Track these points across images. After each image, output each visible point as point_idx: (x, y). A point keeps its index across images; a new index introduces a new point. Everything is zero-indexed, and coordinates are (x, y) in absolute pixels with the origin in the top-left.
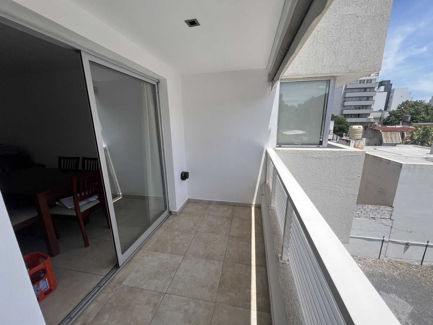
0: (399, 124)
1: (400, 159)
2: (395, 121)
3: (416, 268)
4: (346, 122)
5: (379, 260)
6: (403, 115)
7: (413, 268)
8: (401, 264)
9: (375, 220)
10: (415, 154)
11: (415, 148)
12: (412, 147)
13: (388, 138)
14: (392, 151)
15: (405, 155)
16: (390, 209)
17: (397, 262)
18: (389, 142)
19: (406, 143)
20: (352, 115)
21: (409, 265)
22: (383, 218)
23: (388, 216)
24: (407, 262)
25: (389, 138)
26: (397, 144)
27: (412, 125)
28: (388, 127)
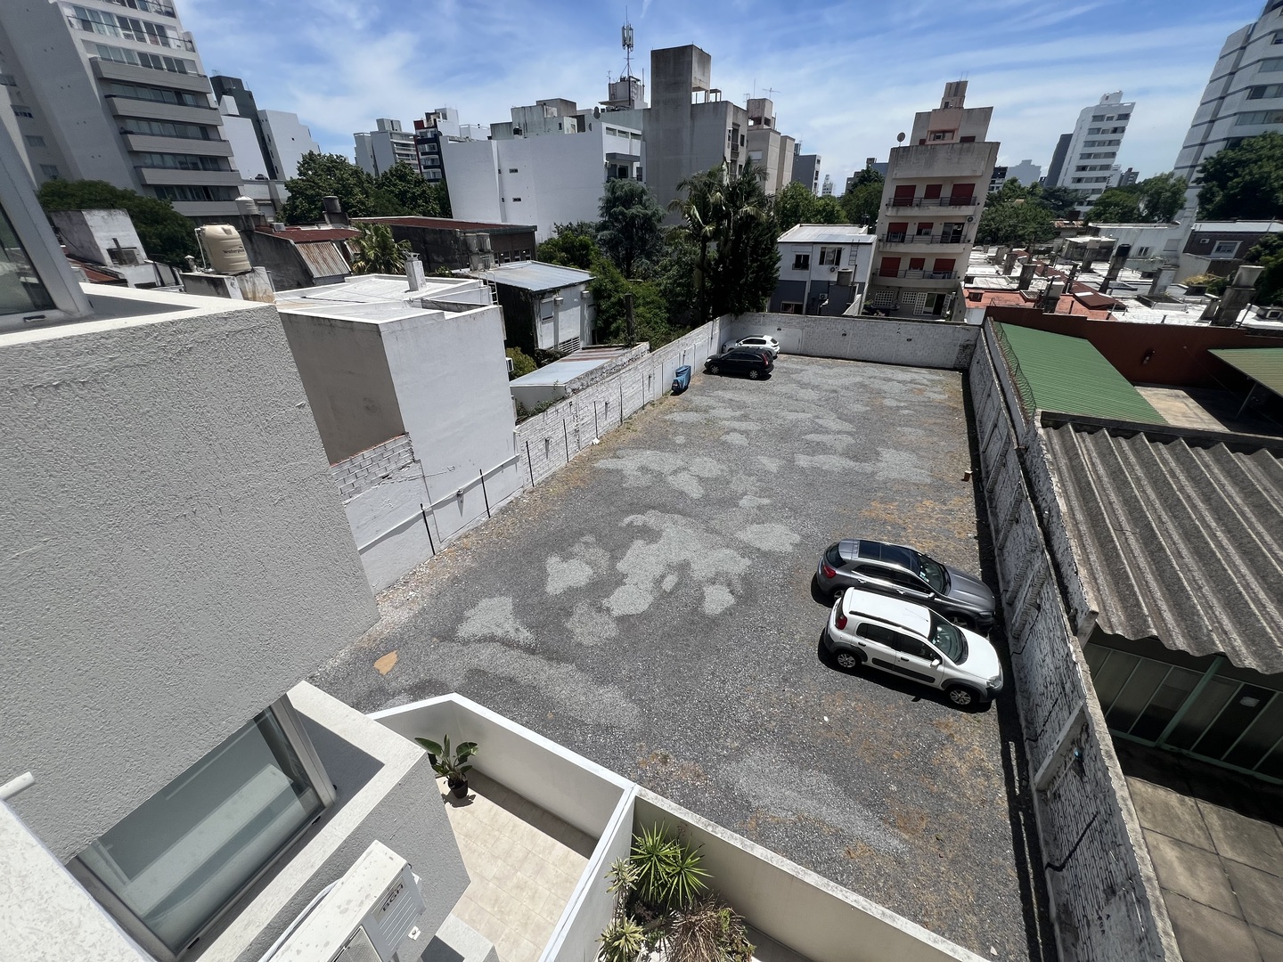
0: (321, 220)
1: (367, 314)
2: (310, 211)
3: (486, 529)
4: (176, 216)
5: (435, 557)
6: (318, 194)
7: (483, 530)
8: (466, 537)
9: (391, 478)
10: (389, 296)
11: (381, 280)
12: (374, 279)
13: (318, 263)
14: (344, 296)
15: (372, 301)
16: (402, 440)
17: (460, 537)
18: (324, 273)
19: (360, 271)
20: (181, 188)
21: (477, 529)
22: (403, 467)
23: (406, 458)
24: (471, 527)
25: (321, 262)
26: (343, 276)
27: (349, 223)
28: (303, 229)
